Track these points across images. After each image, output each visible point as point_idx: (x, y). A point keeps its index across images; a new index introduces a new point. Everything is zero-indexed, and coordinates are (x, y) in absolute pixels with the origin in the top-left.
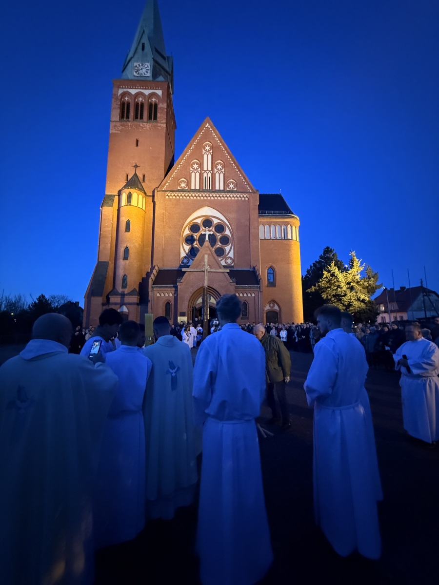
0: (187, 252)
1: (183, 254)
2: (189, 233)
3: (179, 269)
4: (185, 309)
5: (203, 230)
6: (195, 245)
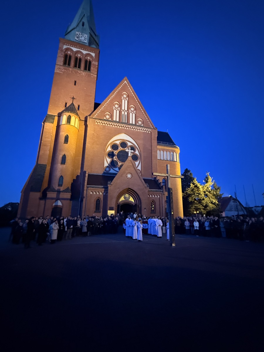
0: (109, 163)
1: (106, 164)
2: (111, 149)
3: (103, 175)
4: (113, 205)
5: (120, 149)
6: (115, 158)
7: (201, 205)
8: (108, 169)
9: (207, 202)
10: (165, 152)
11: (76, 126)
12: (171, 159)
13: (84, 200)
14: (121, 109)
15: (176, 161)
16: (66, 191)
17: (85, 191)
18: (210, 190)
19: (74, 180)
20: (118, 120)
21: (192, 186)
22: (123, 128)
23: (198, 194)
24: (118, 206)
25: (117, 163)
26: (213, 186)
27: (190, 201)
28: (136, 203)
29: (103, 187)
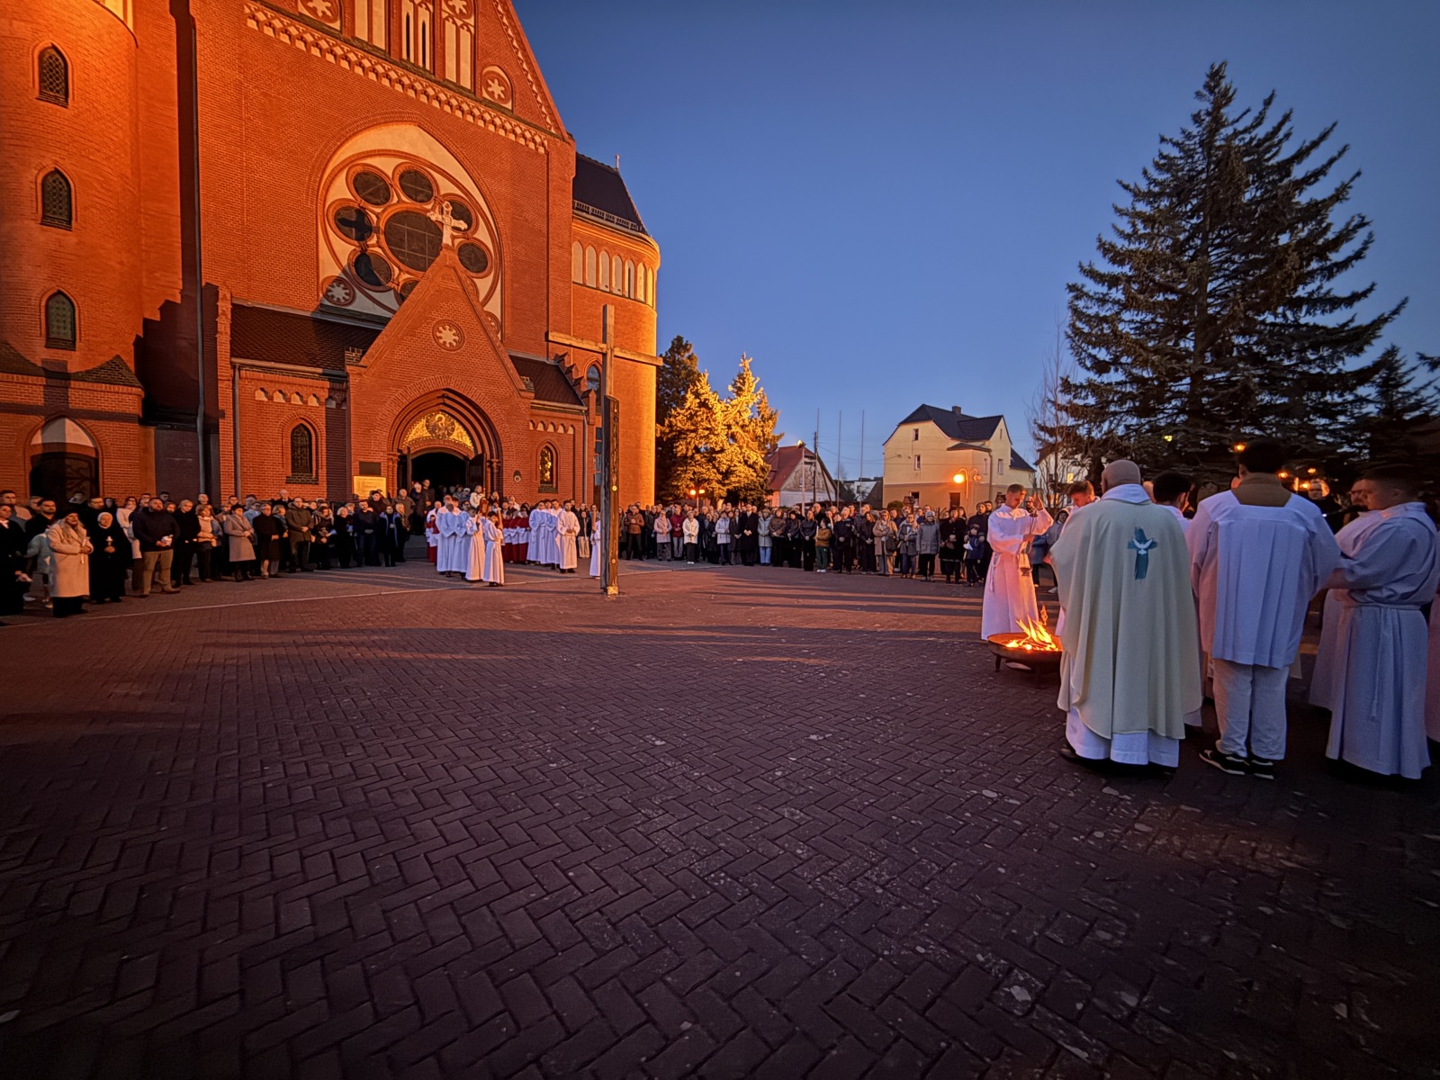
0: (345, 263)
1: (330, 270)
2: (349, 196)
3: (319, 316)
4: (379, 456)
5: (400, 201)
6: (373, 246)
7: (714, 467)
8: (339, 292)
9: (731, 461)
11: (115, 5)
12: (626, 288)
13: (225, 426)
15: (642, 299)
16: (107, 374)
17: (224, 387)
18: (747, 422)
19: (148, 323)
20: (379, 42)
21: (691, 400)
22: (411, 93)
23: (707, 432)
24: (403, 460)
25: (390, 270)
26: (758, 408)
27: (679, 454)
28: (480, 452)
29: (323, 374)
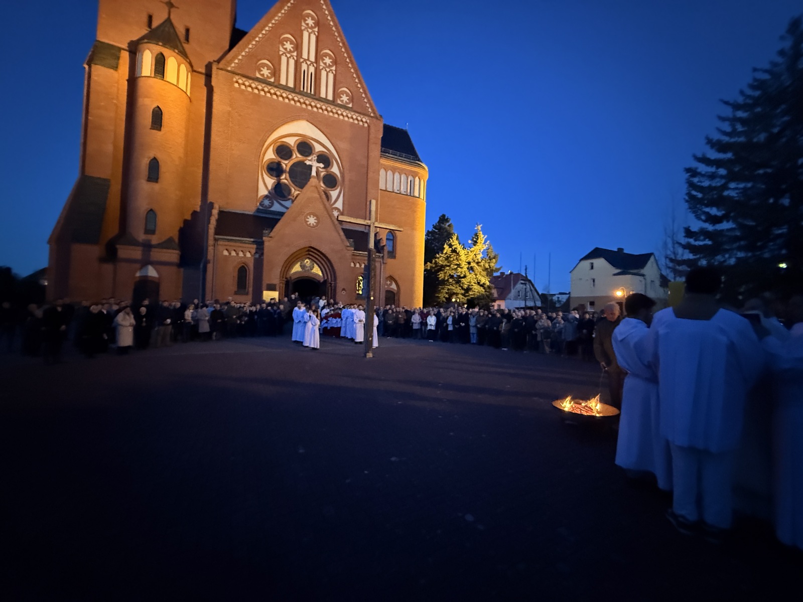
0: (270, 188)
1: (263, 192)
2: (274, 157)
3: (257, 214)
4: (276, 281)
5: (297, 157)
6: (283, 179)
7: (460, 286)
8: (267, 202)
9: (470, 282)
10: (397, 175)
11: (182, 85)
12: (409, 191)
13: (210, 267)
14: (300, 55)
15: (418, 196)
16: (166, 244)
17: (211, 249)
18: (480, 260)
19: (186, 221)
20: (291, 84)
21: (447, 249)
22: (304, 106)
23: (456, 267)
24: (287, 283)
25: (290, 190)
26: (486, 253)
27: (440, 279)
28: (326, 278)
29: (253, 242)
